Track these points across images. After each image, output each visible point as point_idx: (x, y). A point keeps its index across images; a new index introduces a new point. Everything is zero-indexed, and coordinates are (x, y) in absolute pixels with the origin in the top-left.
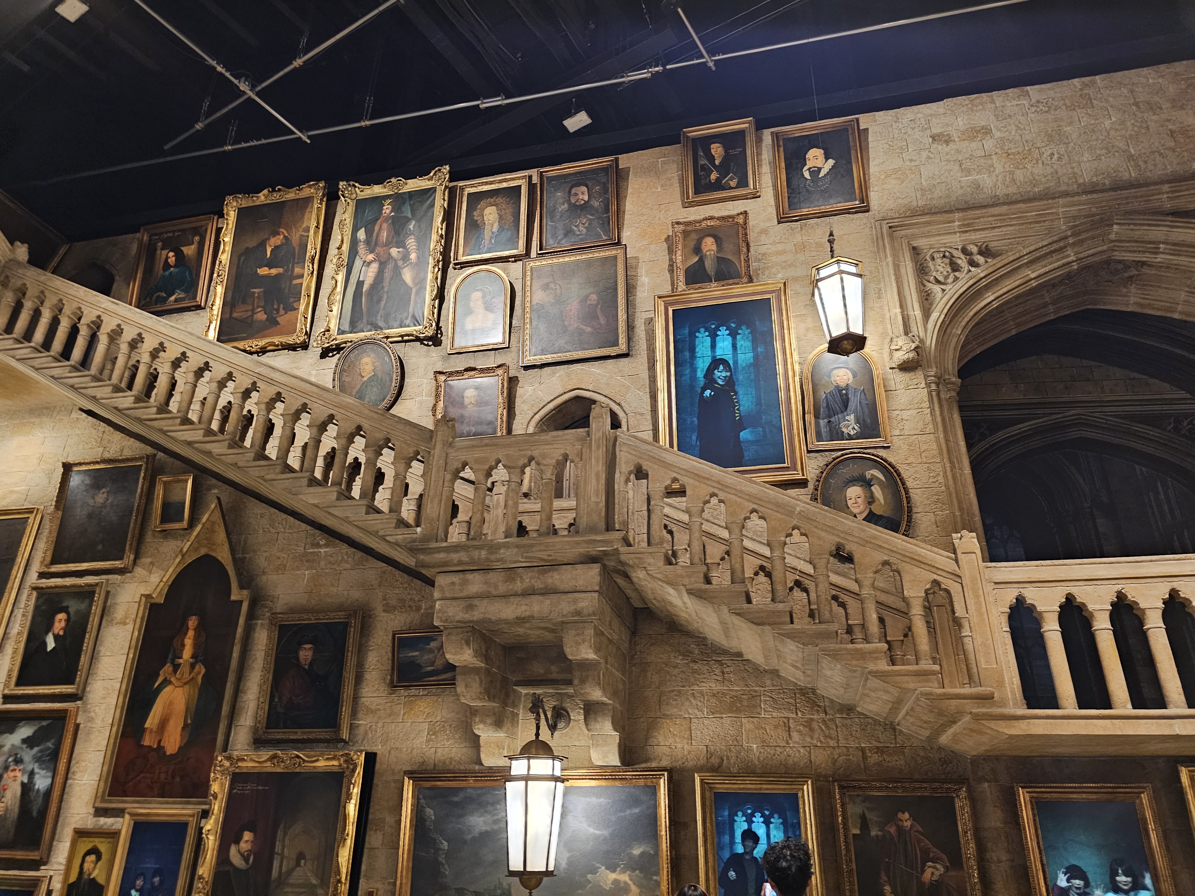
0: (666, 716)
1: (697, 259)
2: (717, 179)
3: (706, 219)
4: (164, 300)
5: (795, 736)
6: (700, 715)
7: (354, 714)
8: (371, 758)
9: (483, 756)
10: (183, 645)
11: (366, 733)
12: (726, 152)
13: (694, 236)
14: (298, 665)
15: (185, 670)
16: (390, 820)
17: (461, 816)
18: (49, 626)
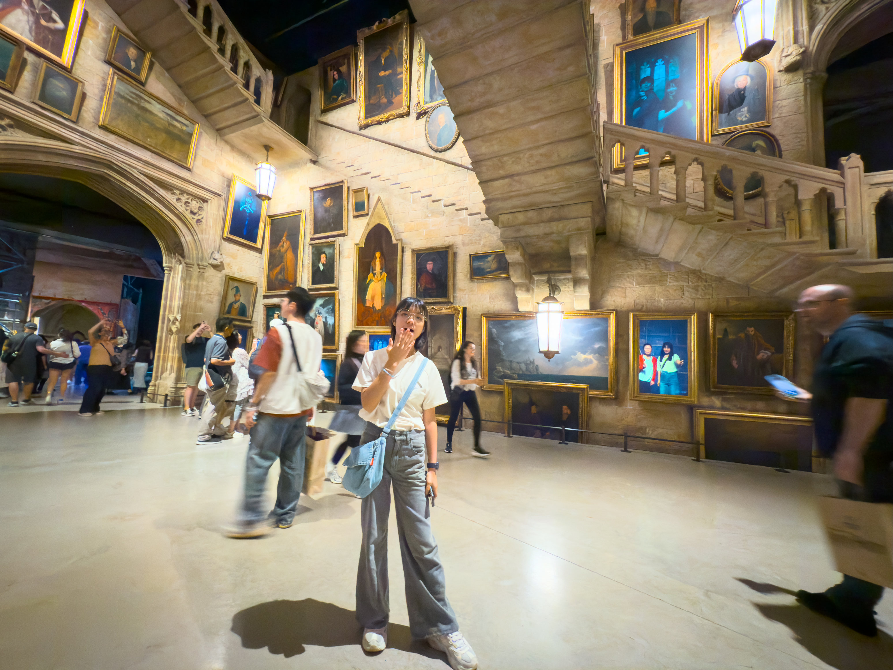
0: (613, 287)
1: (642, 16)
4: (336, 100)
5: (687, 294)
6: (631, 286)
7: (454, 291)
8: (465, 309)
9: (519, 307)
10: (375, 265)
11: (460, 299)
14: (427, 272)
15: (378, 275)
16: (476, 334)
17: (509, 332)
18: (319, 260)
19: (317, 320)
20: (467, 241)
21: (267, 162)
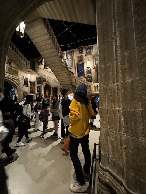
1: (79, 59)
2: (81, 52)
4: (39, 64)
10: (47, 89)
11: (59, 94)
12: (81, 49)
15: (47, 91)
18: (38, 89)
21: (29, 74)
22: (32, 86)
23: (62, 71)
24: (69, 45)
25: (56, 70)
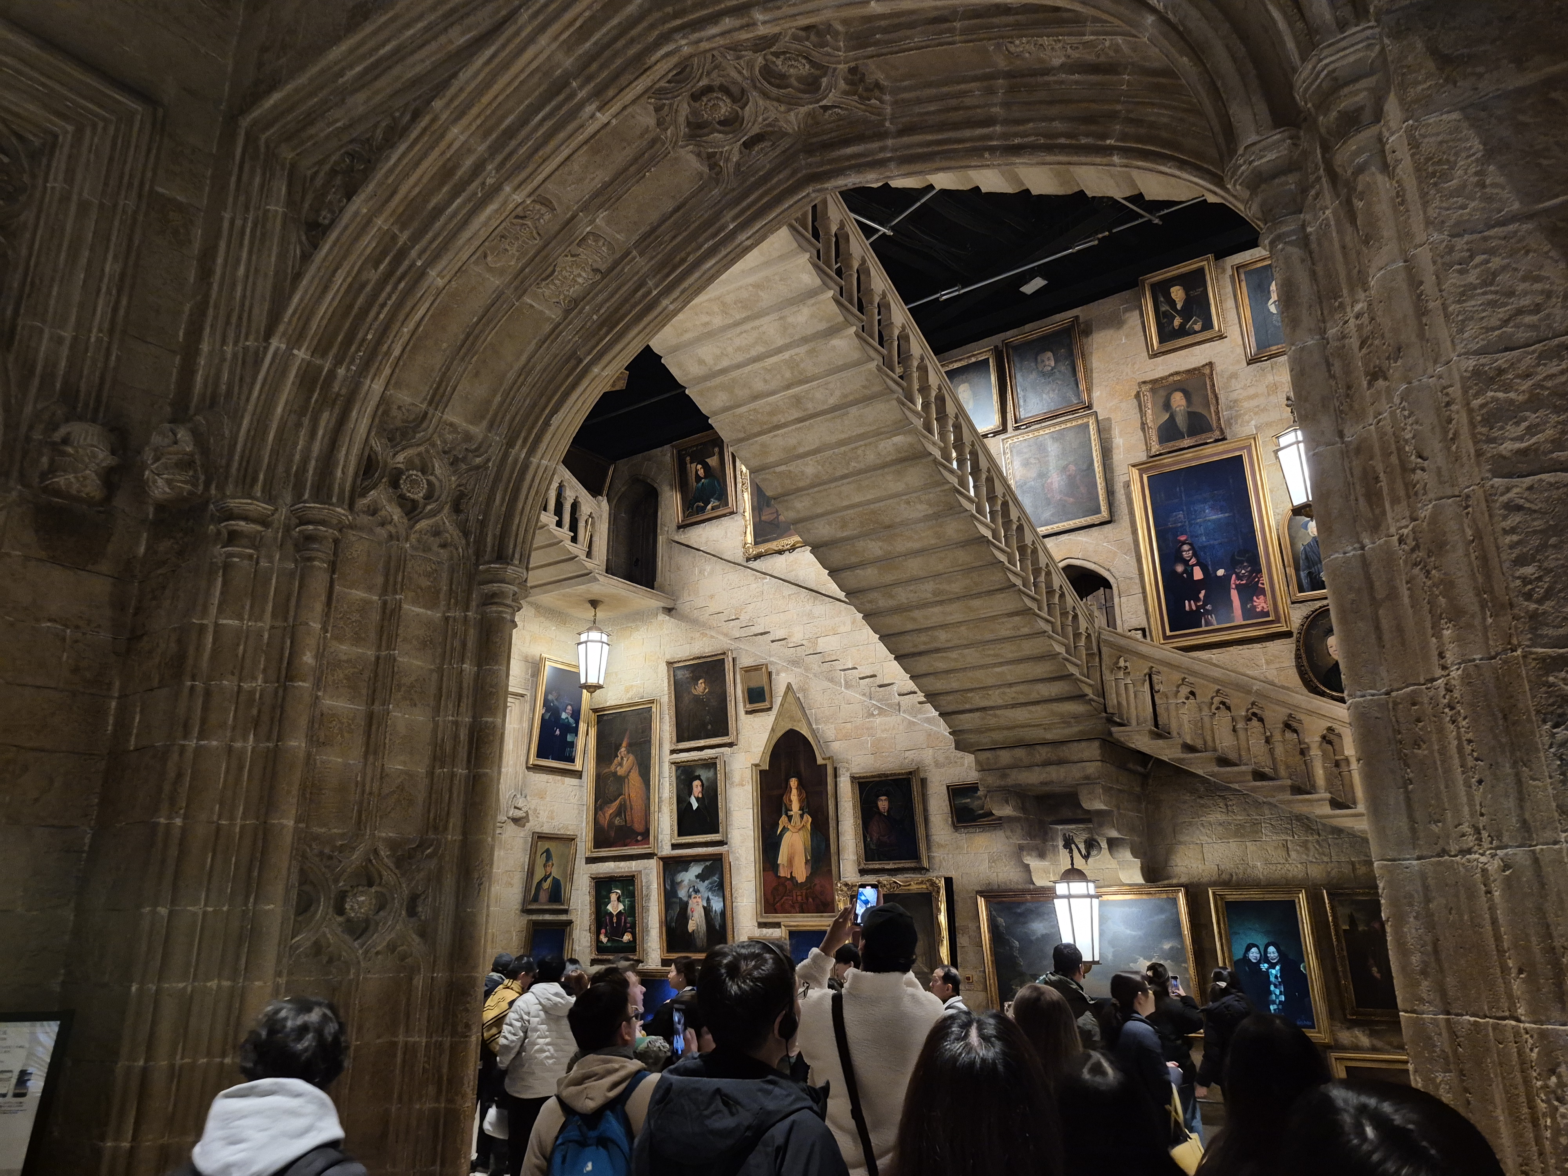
0: (1181, 843)
1: (1167, 416)
2: (1182, 326)
3: (1172, 375)
4: (703, 510)
5: (1293, 854)
6: (1210, 840)
7: (929, 848)
8: (949, 881)
9: (1034, 879)
10: (791, 801)
11: (941, 863)
12: (1187, 294)
13: (1163, 393)
14: (879, 813)
15: (796, 819)
16: (972, 926)
17: (1025, 923)
18: (690, 793)
19: (692, 903)
20: (941, 759)
21: (594, 625)
22: (625, 763)
23: (976, 603)
24: (1026, 277)
25: (903, 596)
